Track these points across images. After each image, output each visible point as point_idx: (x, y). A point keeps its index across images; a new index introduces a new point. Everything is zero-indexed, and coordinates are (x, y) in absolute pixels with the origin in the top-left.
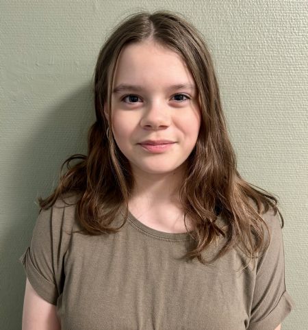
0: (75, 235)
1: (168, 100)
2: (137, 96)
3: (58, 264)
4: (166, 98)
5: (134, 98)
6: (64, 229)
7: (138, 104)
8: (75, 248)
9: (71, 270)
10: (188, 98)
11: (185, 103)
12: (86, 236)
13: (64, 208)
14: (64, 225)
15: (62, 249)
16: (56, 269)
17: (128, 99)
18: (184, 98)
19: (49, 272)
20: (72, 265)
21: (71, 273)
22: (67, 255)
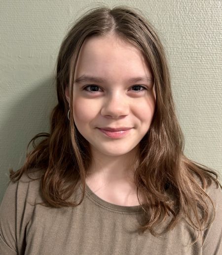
0: (38, 207)
1: (126, 91)
2: (97, 87)
3: (20, 233)
4: (125, 89)
5: (94, 88)
6: (28, 200)
7: (98, 93)
8: (37, 219)
9: (32, 239)
10: (144, 88)
11: (142, 93)
12: (48, 208)
13: (29, 182)
14: (29, 197)
15: (24, 219)
16: (18, 237)
17: (89, 89)
18: (141, 89)
19: (12, 240)
20: (33, 235)
21: (31, 243)
22: (29, 225)
